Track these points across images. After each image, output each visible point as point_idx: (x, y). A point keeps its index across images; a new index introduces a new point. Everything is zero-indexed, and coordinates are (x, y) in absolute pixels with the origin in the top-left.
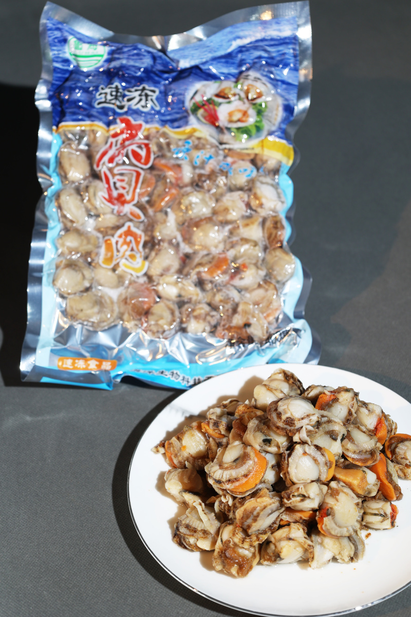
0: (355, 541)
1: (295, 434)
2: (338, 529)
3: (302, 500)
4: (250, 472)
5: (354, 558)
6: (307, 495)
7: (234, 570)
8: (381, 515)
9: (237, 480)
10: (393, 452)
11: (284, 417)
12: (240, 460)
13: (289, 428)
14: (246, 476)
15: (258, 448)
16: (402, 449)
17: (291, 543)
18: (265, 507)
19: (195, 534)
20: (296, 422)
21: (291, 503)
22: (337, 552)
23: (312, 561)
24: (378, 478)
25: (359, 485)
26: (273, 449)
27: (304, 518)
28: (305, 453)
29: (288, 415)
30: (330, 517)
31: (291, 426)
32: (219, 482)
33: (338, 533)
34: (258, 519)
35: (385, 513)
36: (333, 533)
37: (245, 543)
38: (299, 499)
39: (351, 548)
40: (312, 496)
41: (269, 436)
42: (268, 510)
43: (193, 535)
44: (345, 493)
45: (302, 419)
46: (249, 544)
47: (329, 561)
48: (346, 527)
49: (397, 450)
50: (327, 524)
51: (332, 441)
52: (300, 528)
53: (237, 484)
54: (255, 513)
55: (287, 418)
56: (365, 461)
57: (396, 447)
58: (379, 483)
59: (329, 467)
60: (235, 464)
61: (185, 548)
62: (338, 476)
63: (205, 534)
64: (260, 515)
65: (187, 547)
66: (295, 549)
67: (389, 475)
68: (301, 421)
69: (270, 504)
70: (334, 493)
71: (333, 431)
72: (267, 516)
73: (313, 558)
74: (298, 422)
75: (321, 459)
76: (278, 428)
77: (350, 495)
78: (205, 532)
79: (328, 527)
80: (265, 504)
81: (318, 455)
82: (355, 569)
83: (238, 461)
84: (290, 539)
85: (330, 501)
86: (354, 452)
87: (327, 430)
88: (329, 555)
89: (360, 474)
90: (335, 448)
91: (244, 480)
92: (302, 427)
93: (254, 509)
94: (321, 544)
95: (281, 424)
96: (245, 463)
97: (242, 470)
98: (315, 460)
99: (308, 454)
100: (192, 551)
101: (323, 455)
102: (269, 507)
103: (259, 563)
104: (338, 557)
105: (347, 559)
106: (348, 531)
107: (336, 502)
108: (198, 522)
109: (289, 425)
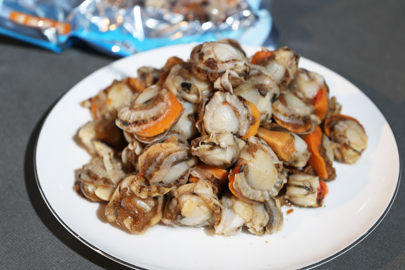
0: (271, 211)
1: (217, 79)
2: (251, 190)
3: (211, 149)
4: (160, 115)
5: (267, 228)
6: (217, 143)
7: (127, 223)
8: (306, 188)
9: (144, 122)
10: (332, 129)
11: (206, 58)
12: (152, 102)
13: (210, 70)
14: (155, 119)
15: (175, 92)
16: (342, 127)
17: (194, 199)
18: (169, 154)
19: (95, 182)
20: (218, 65)
21: (198, 151)
22: (248, 219)
23: (218, 224)
24: (309, 149)
25: (283, 149)
26: (192, 97)
27: (216, 176)
28: (225, 102)
29: (212, 56)
30: (242, 174)
31: (212, 69)
32: (125, 123)
33: (250, 195)
34: (161, 167)
35: (311, 187)
36: (244, 194)
37: (142, 192)
38: (207, 146)
39: (265, 217)
40: (223, 144)
41: (189, 80)
42: (173, 158)
43: (92, 183)
44: (264, 150)
45: (227, 62)
46: (146, 194)
47: (239, 228)
48: (261, 190)
49: (337, 126)
50: (238, 182)
51: (260, 96)
52: (209, 186)
53: (144, 127)
54: (158, 159)
55: (209, 59)
56: (296, 126)
57: (336, 123)
58: (309, 154)
59: (251, 122)
60: (145, 105)
61: (84, 197)
62: (261, 135)
63: (106, 183)
64: (164, 163)
65: (86, 195)
66: (198, 206)
67: (323, 151)
68: (224, 64)
69: (176, 151)
70: (251, 149)
71: (262, 85)
72: (171, 164)
73: (219, 222)
74: (221, 65)
75: (243, 112)
76: (199, 70)
77: (270, 154)
78: (106, 181)
79: (239, 186)
80: (170, 150)
81: (239, 106)
82: (267, 242)
83: (149, 102)
84: (194, 194)
85: (246, 157)
86: (285, 115)
87: (256, 83)
88: (238, 222)
89: (287, 137)
90: (264, 105)
91: (152, 124)
92: (225, 72)
93: (158, 154)
94: (231, 208)
95: (201, 66)
96: (156, 105)
97: (152, 112)
98: (235, 111)
99: (228, 104)
100: (90, 201)
101: (245, 107)
102: (174, 154)
103: (161, 223)
104: (248, 225)
105: (259, 229)
106: (263, 195)
107: (252, 158)
108: (102, 170)
109: (211, 67)
